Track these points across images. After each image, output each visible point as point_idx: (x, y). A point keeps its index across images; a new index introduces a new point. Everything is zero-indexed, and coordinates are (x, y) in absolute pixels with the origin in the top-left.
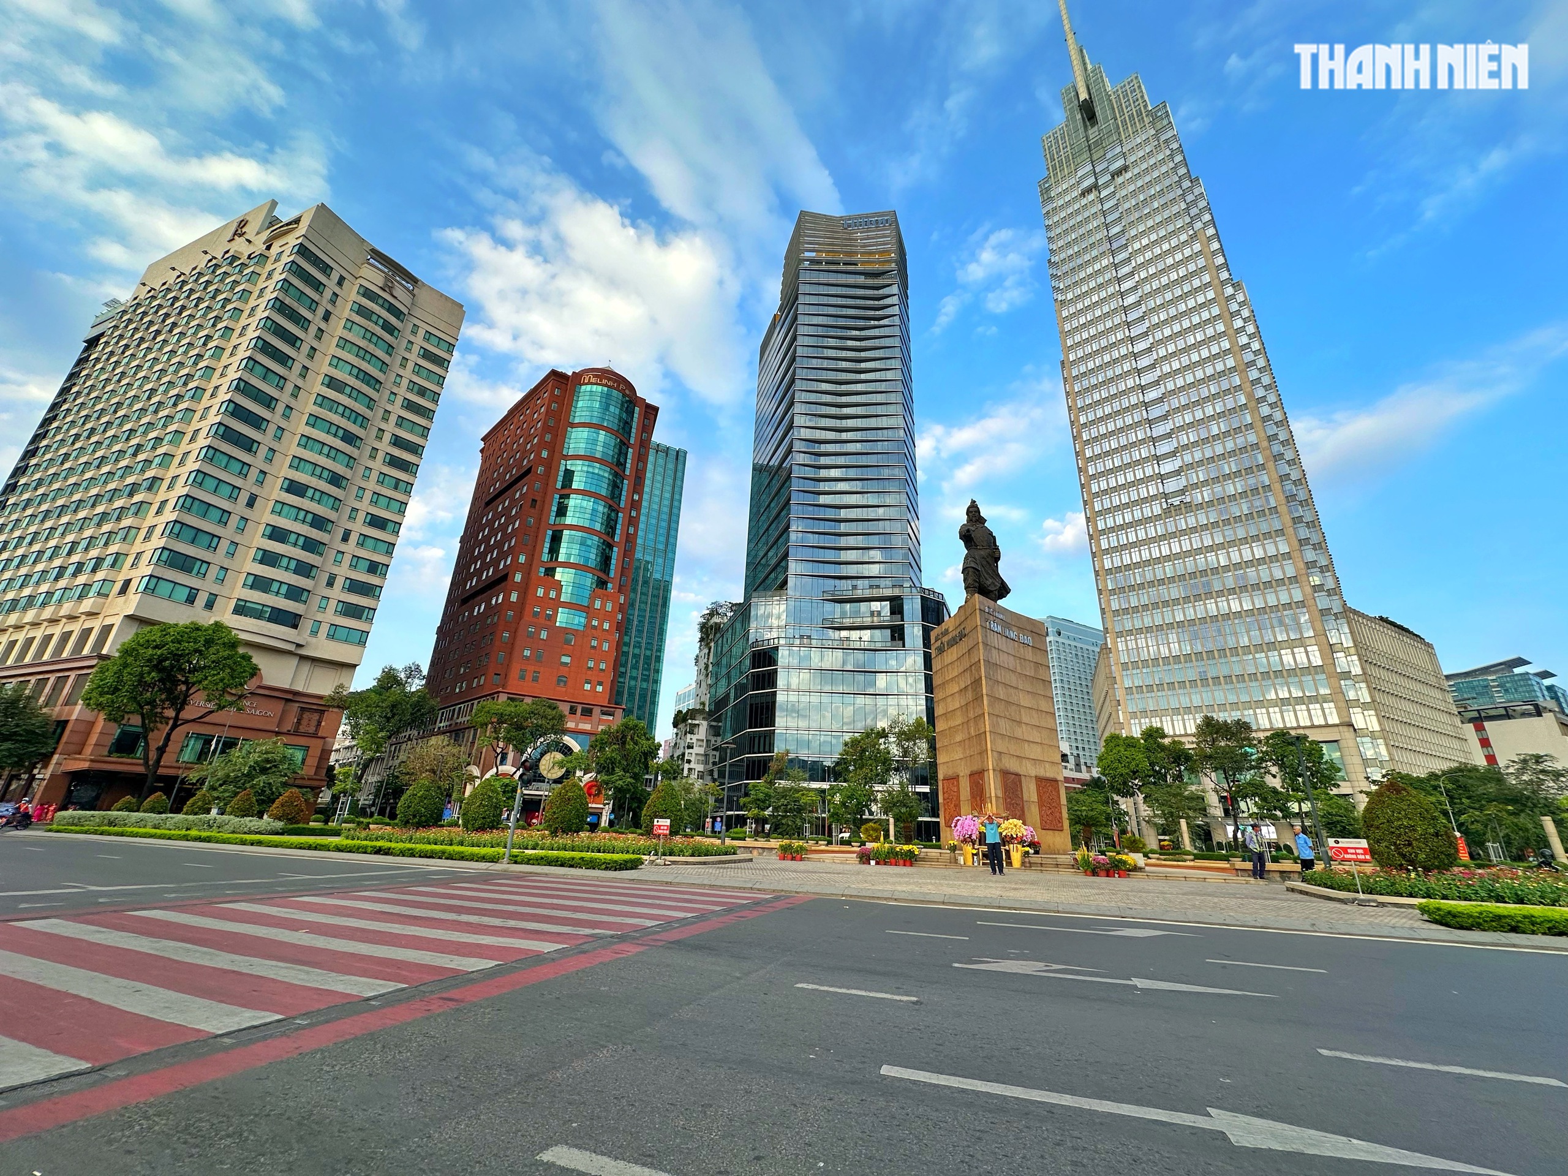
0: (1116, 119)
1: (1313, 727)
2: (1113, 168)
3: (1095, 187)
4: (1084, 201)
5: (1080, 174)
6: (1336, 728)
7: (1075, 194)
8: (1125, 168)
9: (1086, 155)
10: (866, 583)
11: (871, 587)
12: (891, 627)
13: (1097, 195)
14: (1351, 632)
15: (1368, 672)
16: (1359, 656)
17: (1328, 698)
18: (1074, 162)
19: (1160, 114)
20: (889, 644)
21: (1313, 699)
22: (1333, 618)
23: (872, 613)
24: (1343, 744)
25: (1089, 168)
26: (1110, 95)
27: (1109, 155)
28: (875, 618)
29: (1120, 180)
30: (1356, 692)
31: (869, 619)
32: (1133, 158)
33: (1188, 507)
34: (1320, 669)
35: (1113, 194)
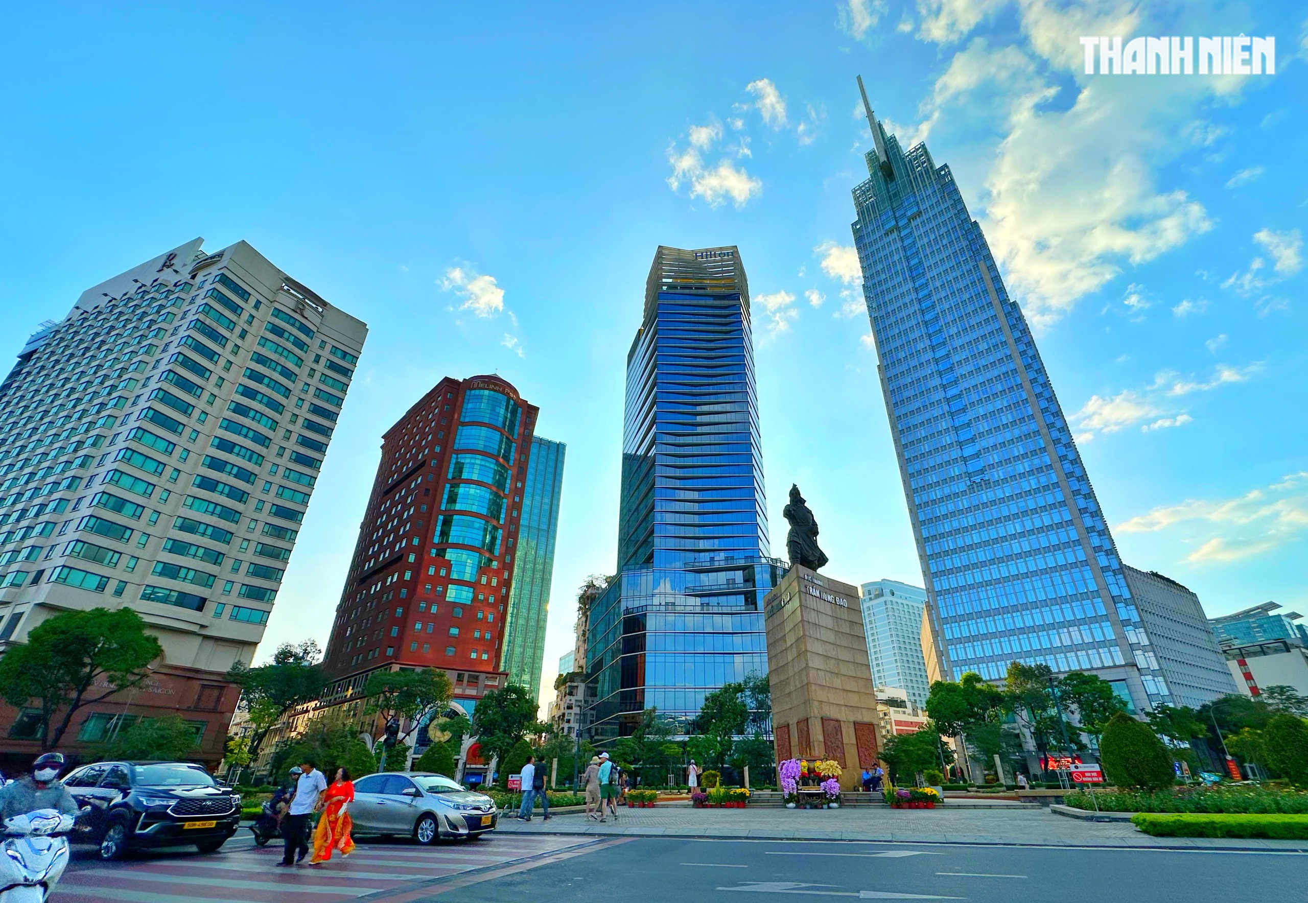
0: (909, 177)
1: (1103, 668)
2: (909, 213)
3: (896, 228)
4: (889, 239)
5: (883, 218)
6: (1123, 668)
8: (918, 215)
9: (888, 204)
10: (722, 555)
11: (727, 559)
12: (745, 593)
13: (898, 235)
14: (1128, 586)
15: (1145, 619)
16: (1136, 605)
17: (1114, 642)
18: (878, 209)
19: (943, 173)
20: (743, 608)
21: (1102, 644)
22: (1112, 574)
23: (728, 581)
24: (1130, 682)
25: (890, 213)
26: (903, 158)
27: (905, 204)
28: (731, 586)
29: (915, 223)
30: (1137, 636)
31: (725, 586)
32: (924, 207)
33: (987, 484)
34: (1105, 617)
35: (910, 233)
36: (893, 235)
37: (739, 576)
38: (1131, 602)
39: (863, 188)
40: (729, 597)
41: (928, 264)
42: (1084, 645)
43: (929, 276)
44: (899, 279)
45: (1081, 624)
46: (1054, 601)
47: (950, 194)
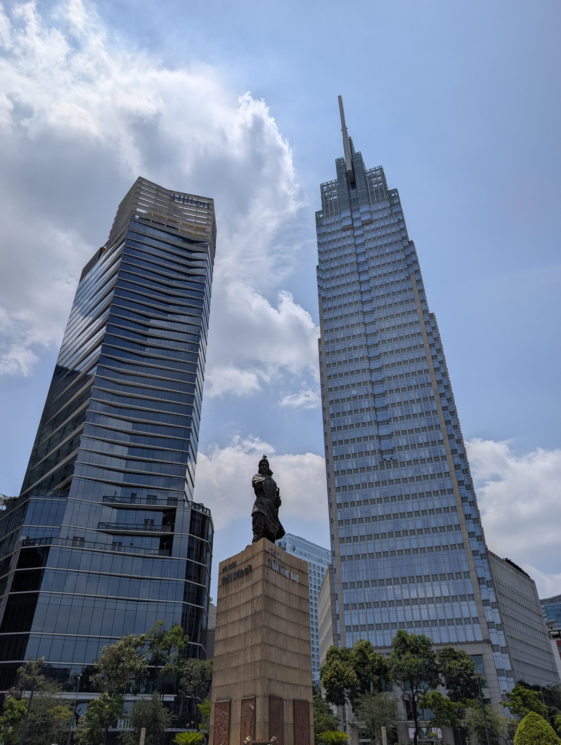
0: (368, 190)
1: (467, 643)
2: (363, 219)
3: (352, 228)
4: (344, 234)
5: (343, 216)
6: (481, 645)
7: (338, 228)
8: (370, 222)
9: (347, 205)
10: (145, 493)
11: (149, 497)
12: (161, 537)
13: (353, 233)
14: (490, 570)
15: (499, 600)
16: (494, 588)
17: (476, 620)
18: (340, 207)
19: (393, 195)
20: (157, 552)
21: (467, 620)
22: (480, 558)
23: (146, 521)
24: (485, 657)
25: (349, 214)
26: (365, 174)
27: (362, 210)
28: (148, 527)
29: (367, 228)
30: (492, 615)
31: (142, 527)
32: (376, 217)
33: (395, 463)
34: (472, 597)
35: (362, 235)
36: (349, 233)
37: (159, 517)
38: (491, 584)
39: (330, 186)
40: (145, 539)
41: (372, 264)
42: (454, 620)
43: (372, 274)
44: (348, 270)
45: (453, 601)
46: (435, 577)
47: (396, 213)
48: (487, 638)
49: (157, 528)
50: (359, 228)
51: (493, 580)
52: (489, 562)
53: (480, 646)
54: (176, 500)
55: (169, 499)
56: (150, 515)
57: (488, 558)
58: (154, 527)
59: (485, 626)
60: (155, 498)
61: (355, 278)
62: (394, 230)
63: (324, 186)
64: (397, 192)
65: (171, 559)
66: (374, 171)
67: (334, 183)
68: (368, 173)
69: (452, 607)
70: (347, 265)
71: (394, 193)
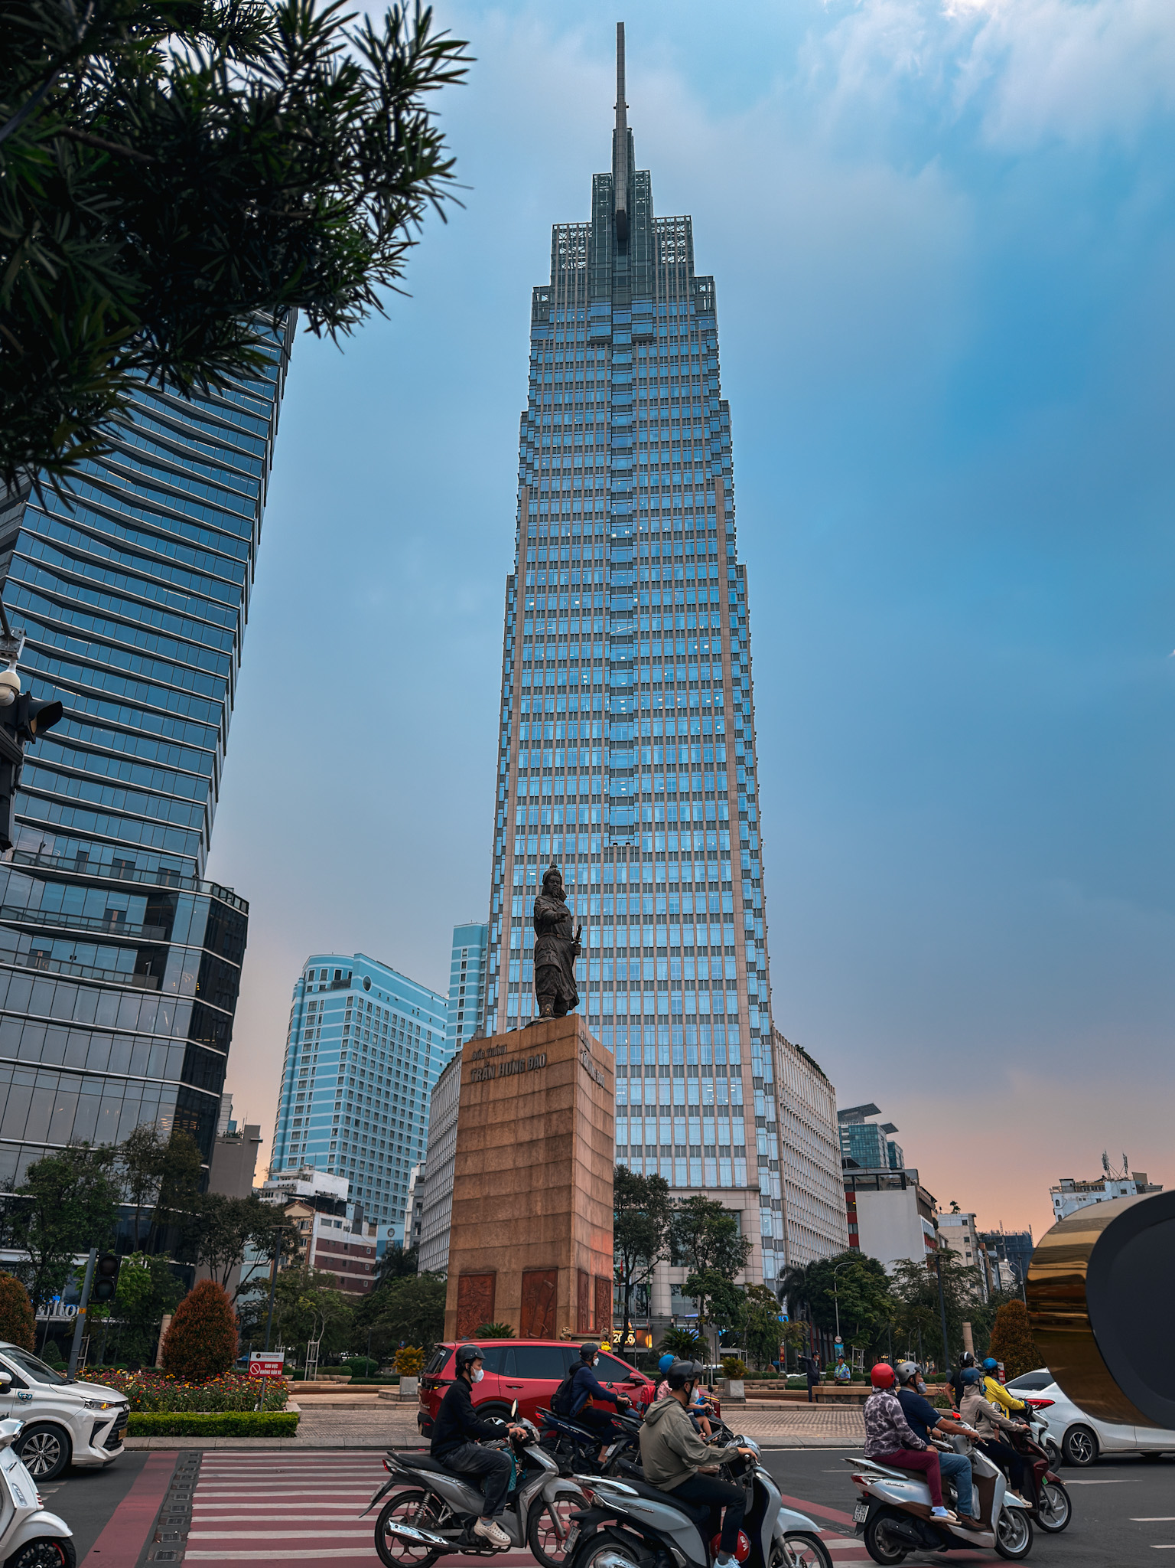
0: (653, 264)
1: (724, 1189)
2: (636, 329)
3: (609, 343)
4: (591, 355)
5: (593, 312)
6: (742, 1193)
7: (581, 337)
8: (647, 340)
9: (607, 289)
10: (108, 854)
11: (117, 863)
12: (141, 948)
13: (609, 357)
14: (774, 1064)
15: (781, 1119)
16: (776, 1096)
17: (741, 1151)
18: (589, 290)
19: (703, 289)
20: (130, 979)
21: (725, 1150)
22: (760, 1042)
23: (109, 912)
24: (746, 1216)
25: (606, 311)
26: (653, 225)
27: (635, 309)
28: (113, 925)
29: (642, 352)
30: (767, 1145)
31: (100, 924)
32: (663, 332)
33: (634, 853)
34: (739, 1110)
35: (629, 366)
36: (602, 354)
37: (137, 908)
38: (771, 1089)
39: (573, 234)
40: (103, 949)
41: (643, 437)
42: (702, 1148)
43: (638, 460)
44: (590, 440)
45: (705, 1115)
46: (679, 1070)
47: (705, 333)
48: (754, 1182)
49: (134, 929)
50: (623, 348)
51: (775, 1083)
52: (773, 1051)
53: (741, 1195)
54: (176, 874)
55: (162, 872)
56: (118, 901)
57: (773, 1044)
58: (127, 928)
59: (754, 1162)
60: (131, 866)
61: (602, 460)
62: (696, 371)
63: (561, 231)
64: (712, 284)
65: (161, 995)
66: (672, 224)
67: (584, 230)
68: (659, 225)
69: (702, 1124)
70: (589, 426)
71: (705, 284)
